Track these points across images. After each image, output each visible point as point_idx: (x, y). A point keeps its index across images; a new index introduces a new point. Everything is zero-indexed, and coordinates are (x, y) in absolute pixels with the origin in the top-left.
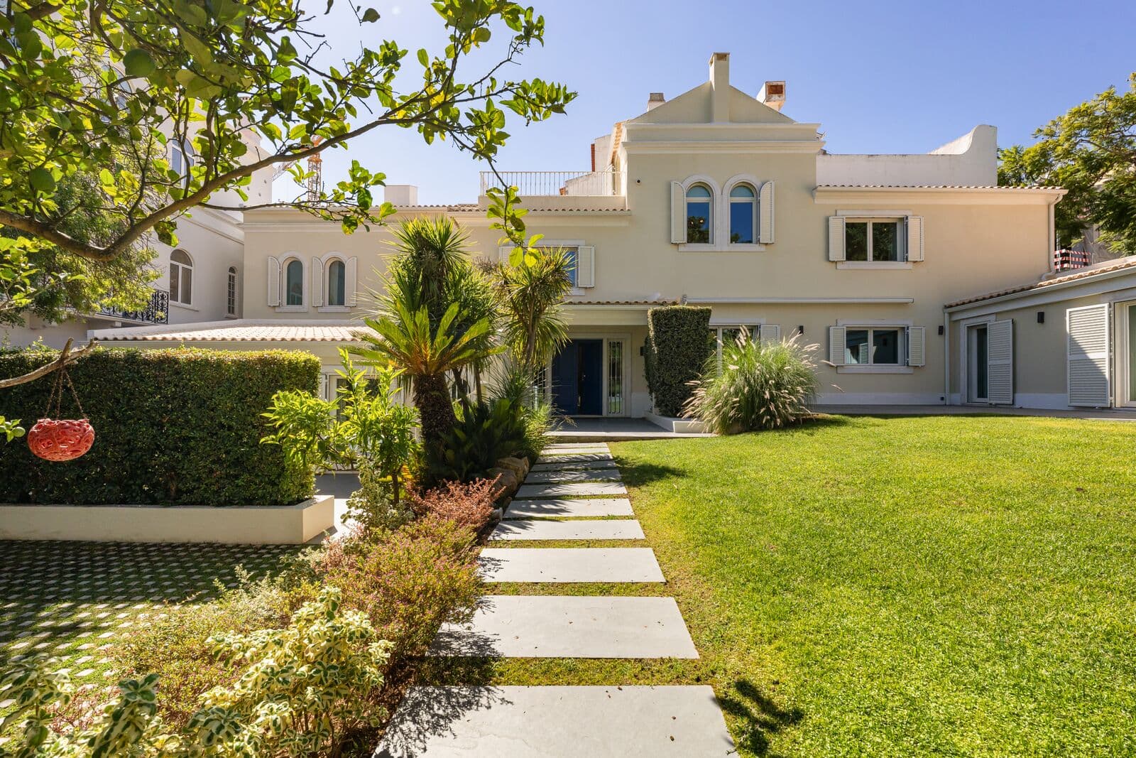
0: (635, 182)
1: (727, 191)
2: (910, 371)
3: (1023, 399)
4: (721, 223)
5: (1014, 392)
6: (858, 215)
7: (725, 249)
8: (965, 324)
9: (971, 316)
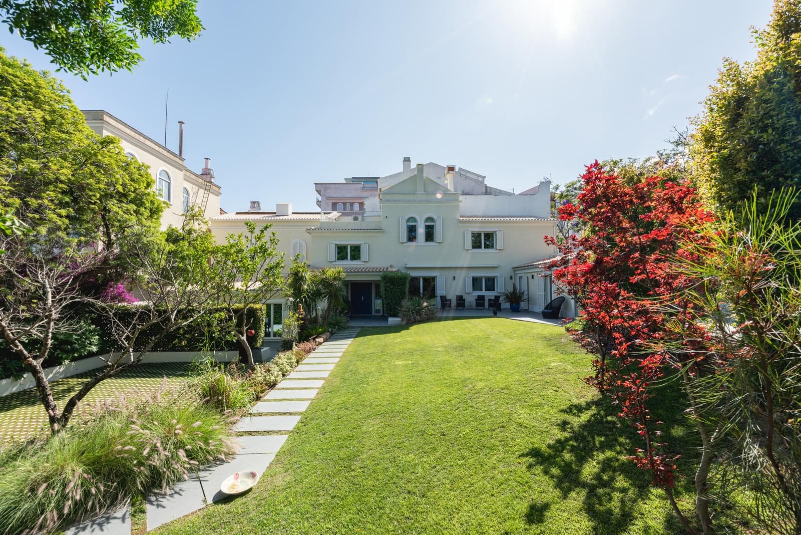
0: (385, 217)
1: (423, 220)
2: (499, 294)
3: (532, 308)
4: (421, 231)
5: (528, 305)
6: (477, 230)
7: (423, 245)
8: (518, 276)
9: (520, 273)
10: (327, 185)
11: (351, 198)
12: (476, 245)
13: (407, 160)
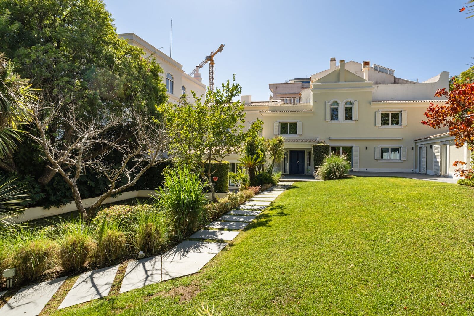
0: (315, 102)
1: (344, 104)
2: (402, 161)
3: (429, 172)
4: (342, 113)
5: (426, 169)
6: (385, 111)
7: (343, 122)
8: (419, 147)
9: (420, 144)
10: (277, 85)
11: (294, 94)
12: (385, 122)
13: (333, 60)
